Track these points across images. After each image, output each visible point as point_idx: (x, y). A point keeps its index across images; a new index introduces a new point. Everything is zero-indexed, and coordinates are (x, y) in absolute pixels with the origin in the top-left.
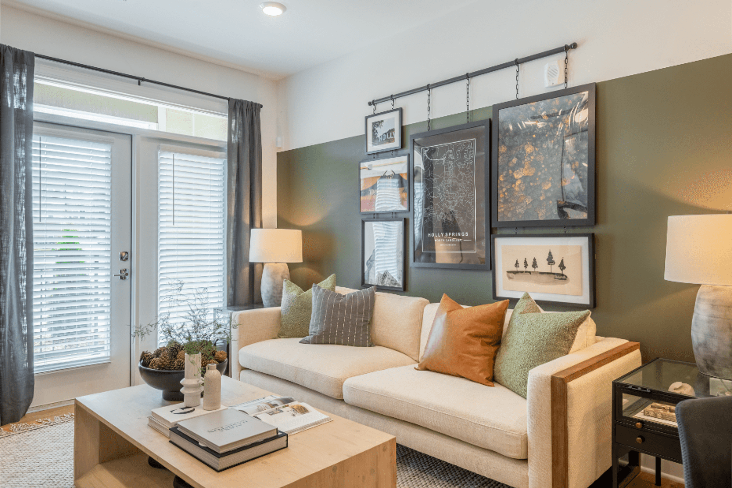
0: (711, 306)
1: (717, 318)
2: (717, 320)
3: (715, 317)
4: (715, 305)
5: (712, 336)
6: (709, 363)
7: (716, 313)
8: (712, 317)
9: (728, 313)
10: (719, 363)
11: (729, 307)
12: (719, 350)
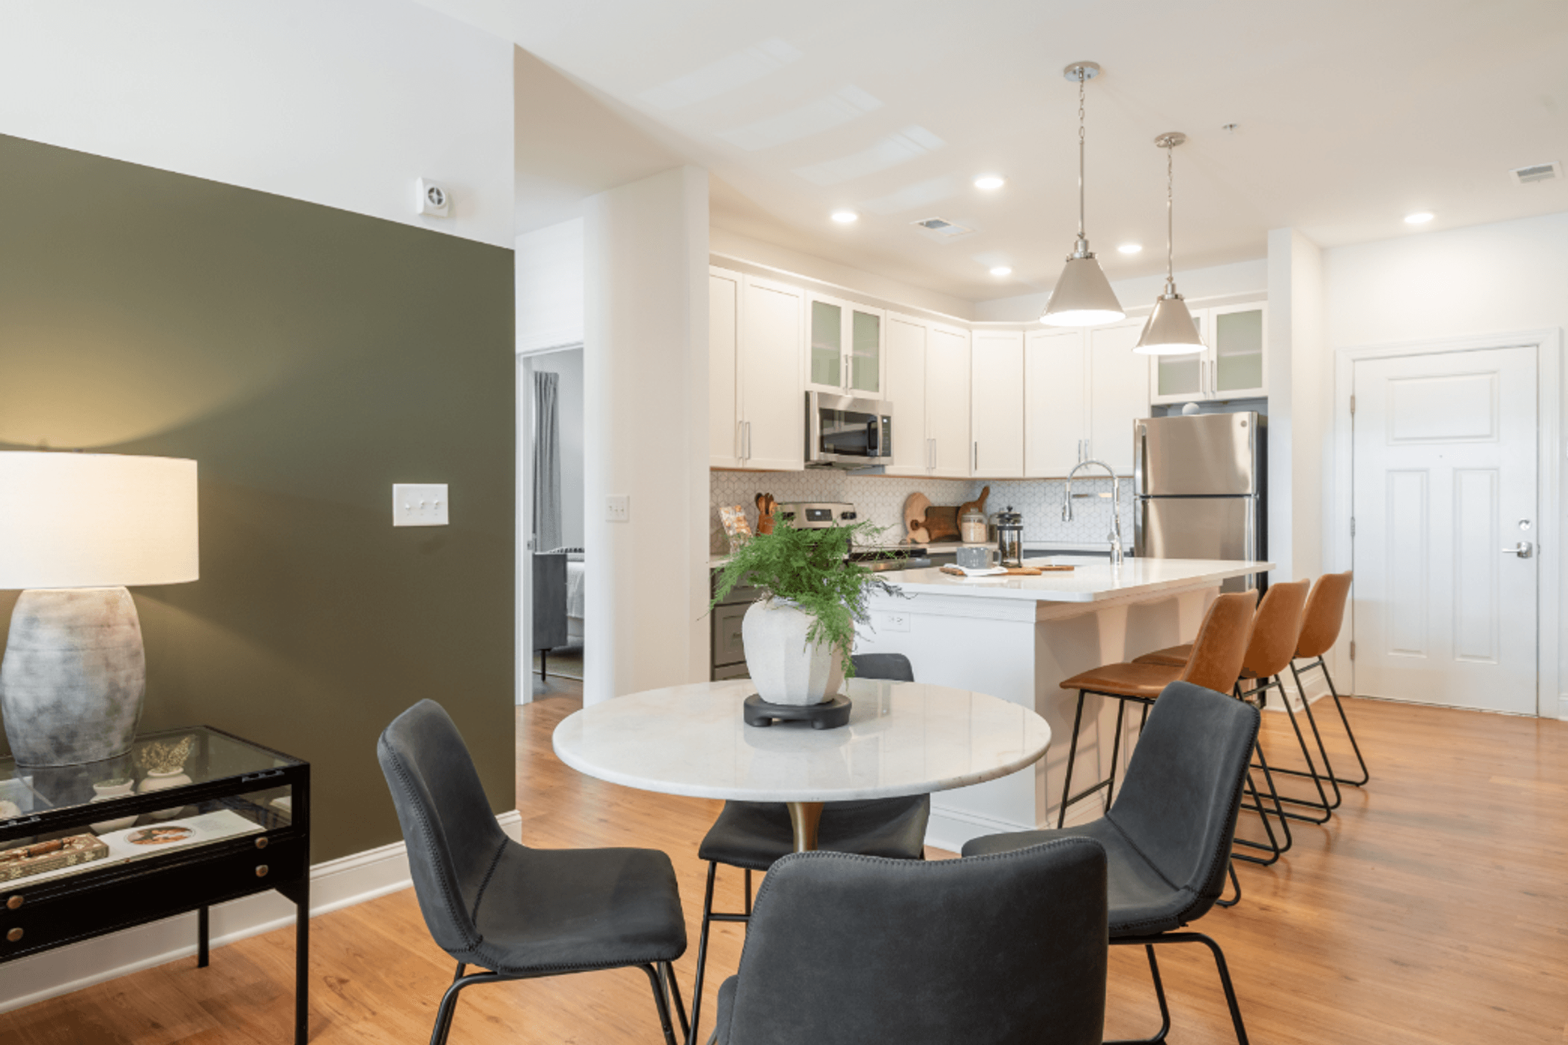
0: (69, 630)
1: (83, 650)
2: (82, 653)
3: (77, 649)
4: (77, 627)
5: (72, 687)
6: (63, 740)
7: (78, 641)
8: (71, 650)
9: (101, 637)
10: (85, 735)
11: (102, 626)
12: (86, 710)
